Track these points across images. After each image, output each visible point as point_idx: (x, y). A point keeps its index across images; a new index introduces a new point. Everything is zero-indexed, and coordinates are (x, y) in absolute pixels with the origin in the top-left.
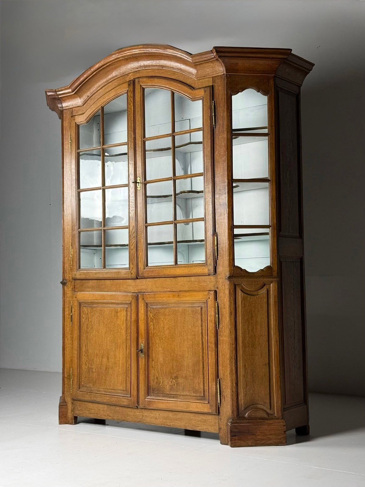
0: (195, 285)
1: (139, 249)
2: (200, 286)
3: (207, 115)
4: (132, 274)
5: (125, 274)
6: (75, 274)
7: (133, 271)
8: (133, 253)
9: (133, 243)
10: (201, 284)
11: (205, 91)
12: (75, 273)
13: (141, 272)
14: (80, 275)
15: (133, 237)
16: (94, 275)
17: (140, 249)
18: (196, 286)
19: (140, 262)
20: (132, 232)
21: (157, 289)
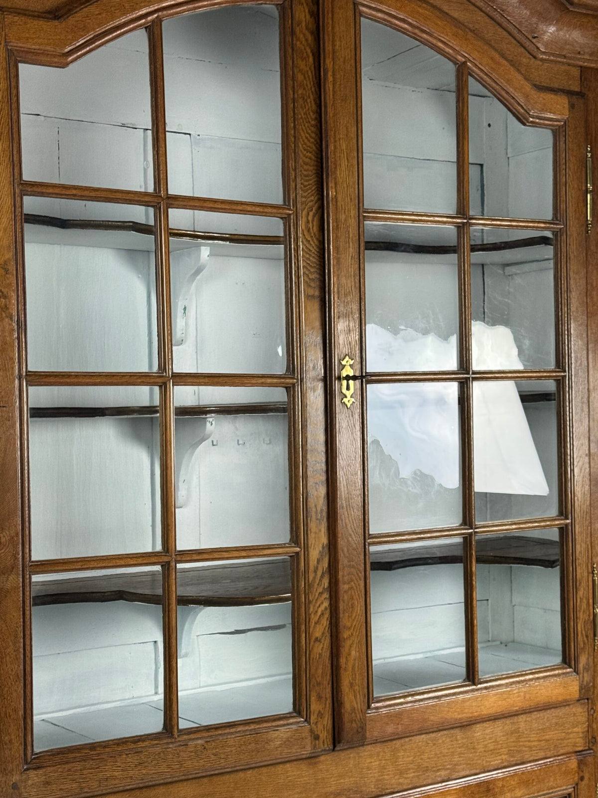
0: (529, 741)
1: (345, 634)
2: (543, 743)
3: (576, 186)
4: (317, 738)
5: (287, 743)
6: (15, 786)
7: (320, 726)
8: (320, 655)
9: (323, 614)
10: (547, 737)
11: (572, 106)
12: (16, 778)
13: (354, 725)
14: (47, 783)
15: (320, 590)
16: (131, 773)
17: (349, 637)
18: (533, 744)
19: (351, 685)
20: (315, 572)
21: (401, 781)
